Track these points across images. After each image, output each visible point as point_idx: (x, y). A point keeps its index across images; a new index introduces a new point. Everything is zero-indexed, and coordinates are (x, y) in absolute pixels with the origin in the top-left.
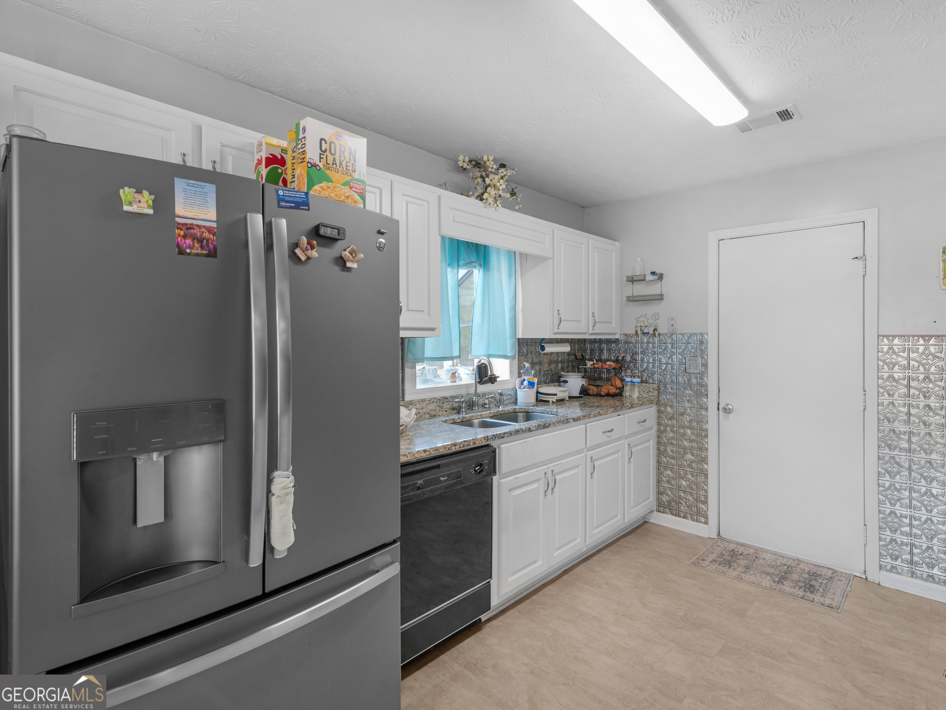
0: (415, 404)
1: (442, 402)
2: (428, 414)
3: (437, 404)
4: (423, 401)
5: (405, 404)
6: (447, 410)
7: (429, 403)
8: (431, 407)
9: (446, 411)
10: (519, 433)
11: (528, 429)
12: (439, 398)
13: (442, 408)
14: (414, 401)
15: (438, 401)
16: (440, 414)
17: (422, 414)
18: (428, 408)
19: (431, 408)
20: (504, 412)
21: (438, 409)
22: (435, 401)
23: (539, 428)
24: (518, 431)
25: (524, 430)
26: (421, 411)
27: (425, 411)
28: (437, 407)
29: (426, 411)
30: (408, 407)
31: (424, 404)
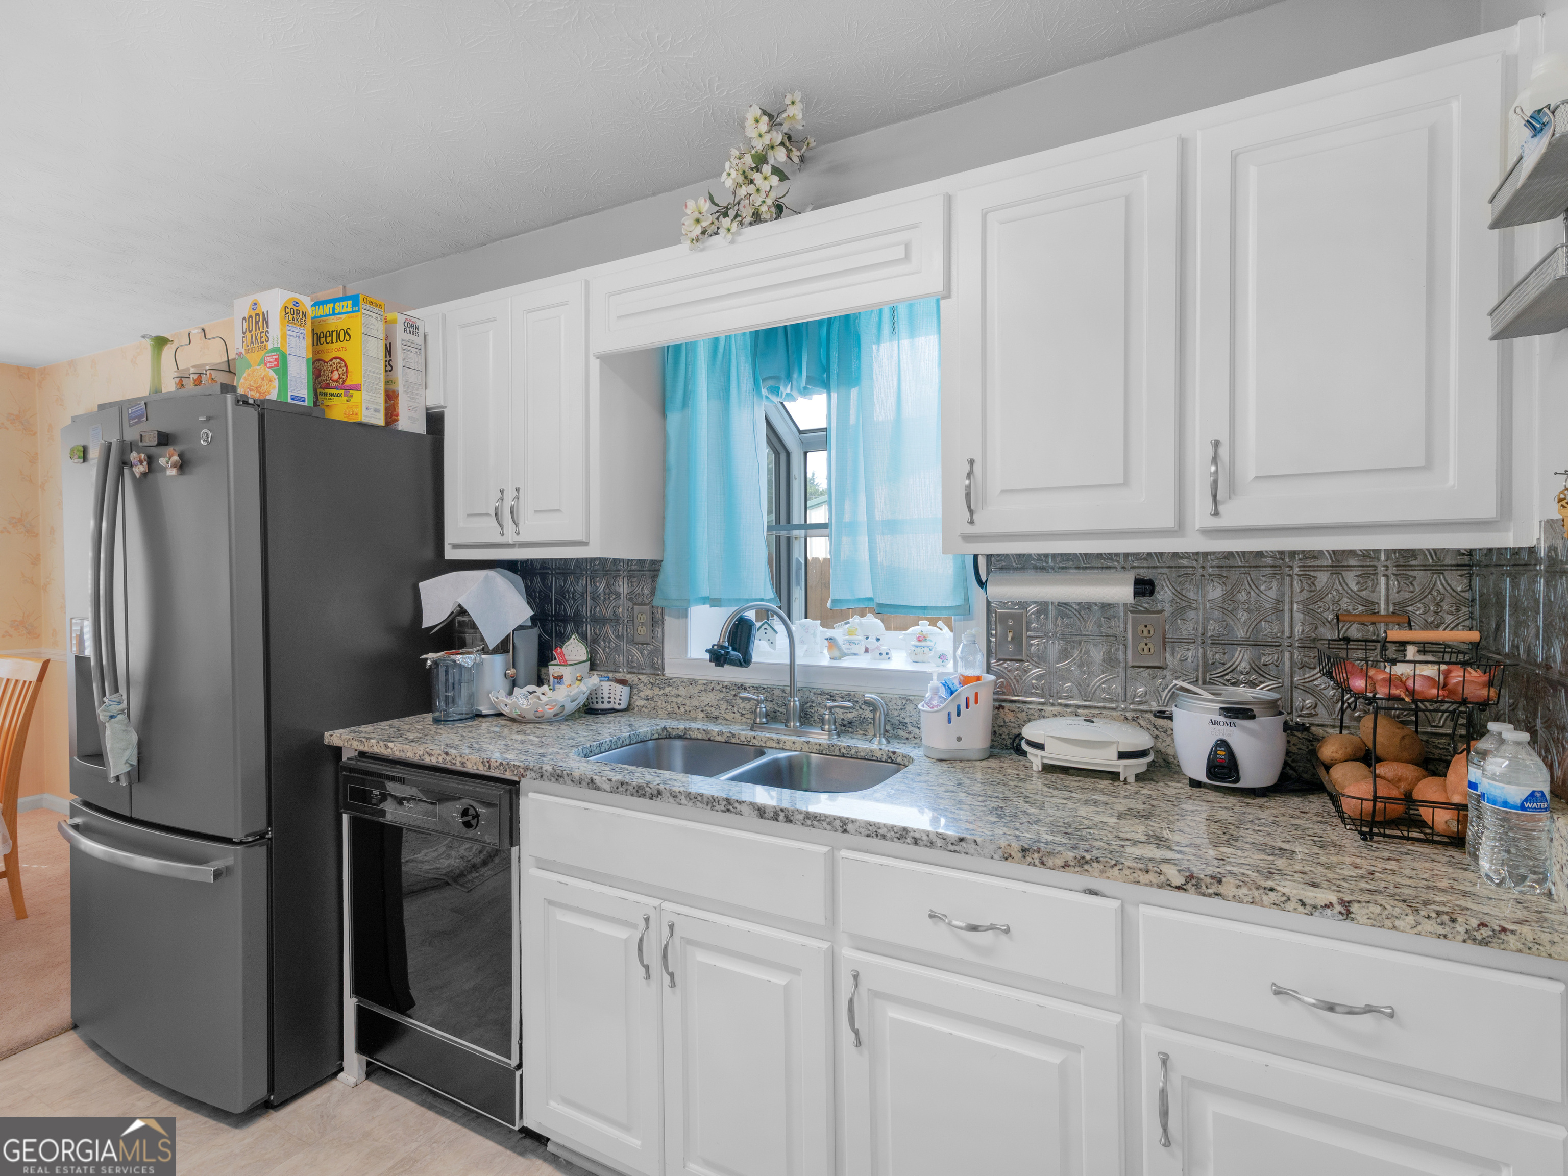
0: (675, 685)
1: (734, 693)
2: (702, 711)
3: (722, 695)
4: (693, 682)
5: (658, 682)
6: (743, 712)
7: (705, 690)
8: (710, 698)
9: (742, 715)
10: (561, 780)
11: (588, 781)
12: (726, 684)
13: (733, 707)
14: (675, 680)
15: (724, 690)
16: (727, 717)
17: (691, 709)
18: (702, 698)
19: (708, 700)
20: (853, 752)
21: (725, 707)
22: (718, 687)
23: (620, 789)
24: (560, 776)
25: (577, 778)
26: (688, 702)
27: (695, 703)
28: (722, 702)
29: (698, 705)
30: (664, 688)
31: (694, 690)
